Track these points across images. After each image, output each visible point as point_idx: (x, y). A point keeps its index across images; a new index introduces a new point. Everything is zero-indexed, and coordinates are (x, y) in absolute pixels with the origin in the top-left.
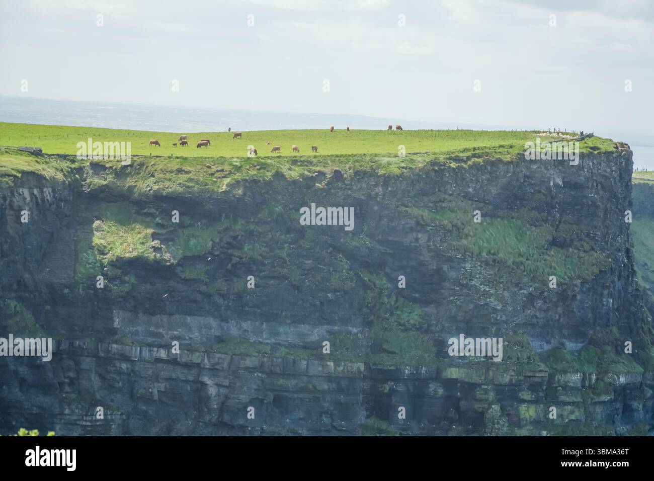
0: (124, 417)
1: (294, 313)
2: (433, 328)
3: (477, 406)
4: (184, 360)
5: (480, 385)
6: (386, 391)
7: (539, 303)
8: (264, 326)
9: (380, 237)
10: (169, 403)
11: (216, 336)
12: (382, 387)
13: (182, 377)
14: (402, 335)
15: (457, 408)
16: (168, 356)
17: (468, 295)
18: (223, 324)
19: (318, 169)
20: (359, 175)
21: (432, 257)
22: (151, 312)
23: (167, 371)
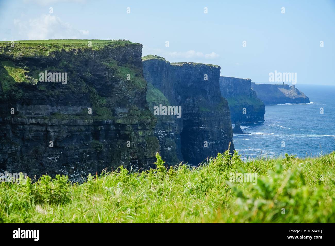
0: (21, 148)
1: (72, 102)
2: (111, 106)
3: (126, 133)
4: (42, 123)
5: (127, 125)
6: (99, 129)
7: (137, 96)
8: (64, 108)
9: (94, 73)
10: (35, 140)
11: (51, 112)
12: (98, 128)
13: (40, 130)
14: (101, 108)
15: (119, 133)
16: (36, 122)
17: (122, 93)
18: (52, 108)
19: (73, 48)
20: (86, 51)
21: (110, 80)
22: (28, 105)
23: (35, 128)
